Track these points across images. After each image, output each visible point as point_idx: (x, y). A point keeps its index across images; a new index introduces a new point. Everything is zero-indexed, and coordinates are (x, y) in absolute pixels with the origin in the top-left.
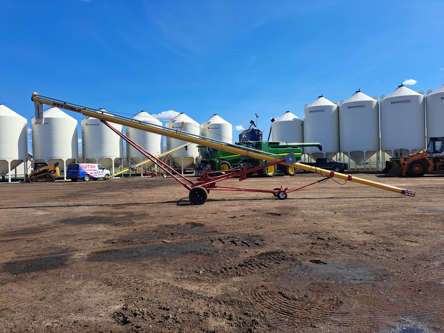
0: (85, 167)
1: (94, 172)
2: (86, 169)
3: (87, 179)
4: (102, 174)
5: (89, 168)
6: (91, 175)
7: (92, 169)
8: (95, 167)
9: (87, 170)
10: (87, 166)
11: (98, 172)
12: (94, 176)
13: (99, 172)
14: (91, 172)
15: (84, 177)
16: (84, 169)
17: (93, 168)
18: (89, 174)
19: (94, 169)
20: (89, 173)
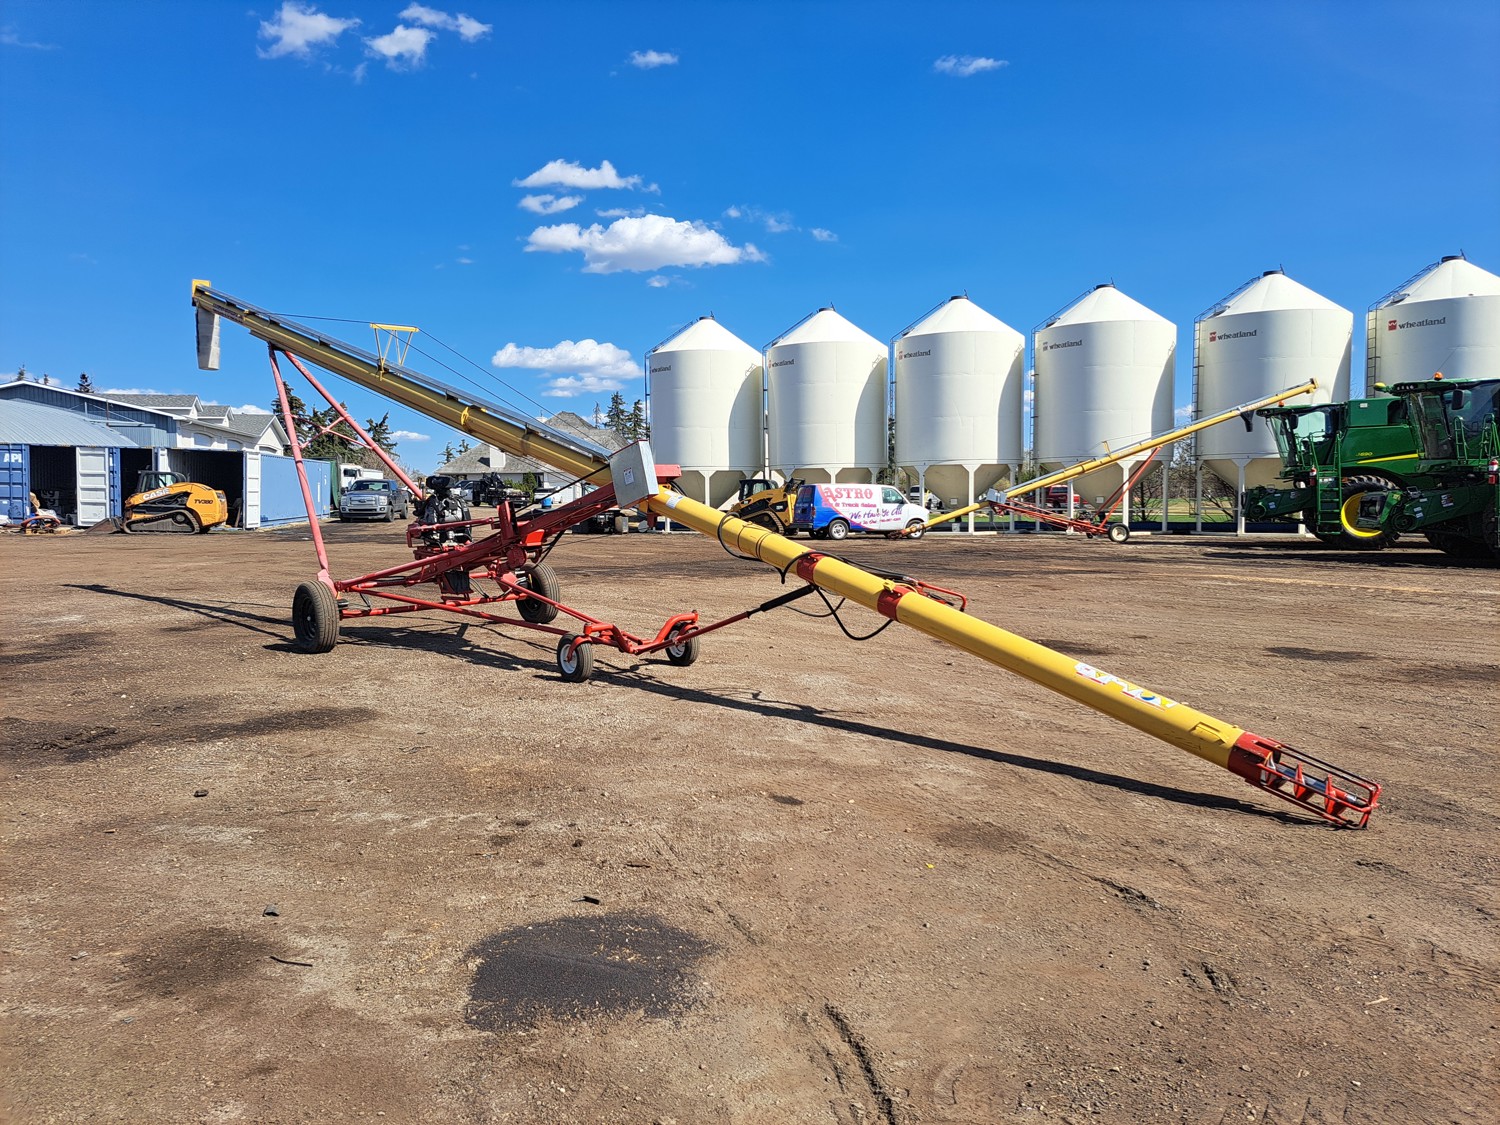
0: (835, 494)
1: (867, 510)
2: (839, 501)
3: (838, 531)
4: (897, 519)
5: (849, 497)
6: (853, 519)
7: (860, 501)
8: (871, 494)
9: (841, 505)
10: (843, 492)
11: (880, 512)
12: (865, 523)
13: (886, 513)
14: (854, 510)
15: (829, 526)
16: (831, 500)
17: (862, 497)
18: (847, 516)
19: (866, 501)
20: (846, 513)
